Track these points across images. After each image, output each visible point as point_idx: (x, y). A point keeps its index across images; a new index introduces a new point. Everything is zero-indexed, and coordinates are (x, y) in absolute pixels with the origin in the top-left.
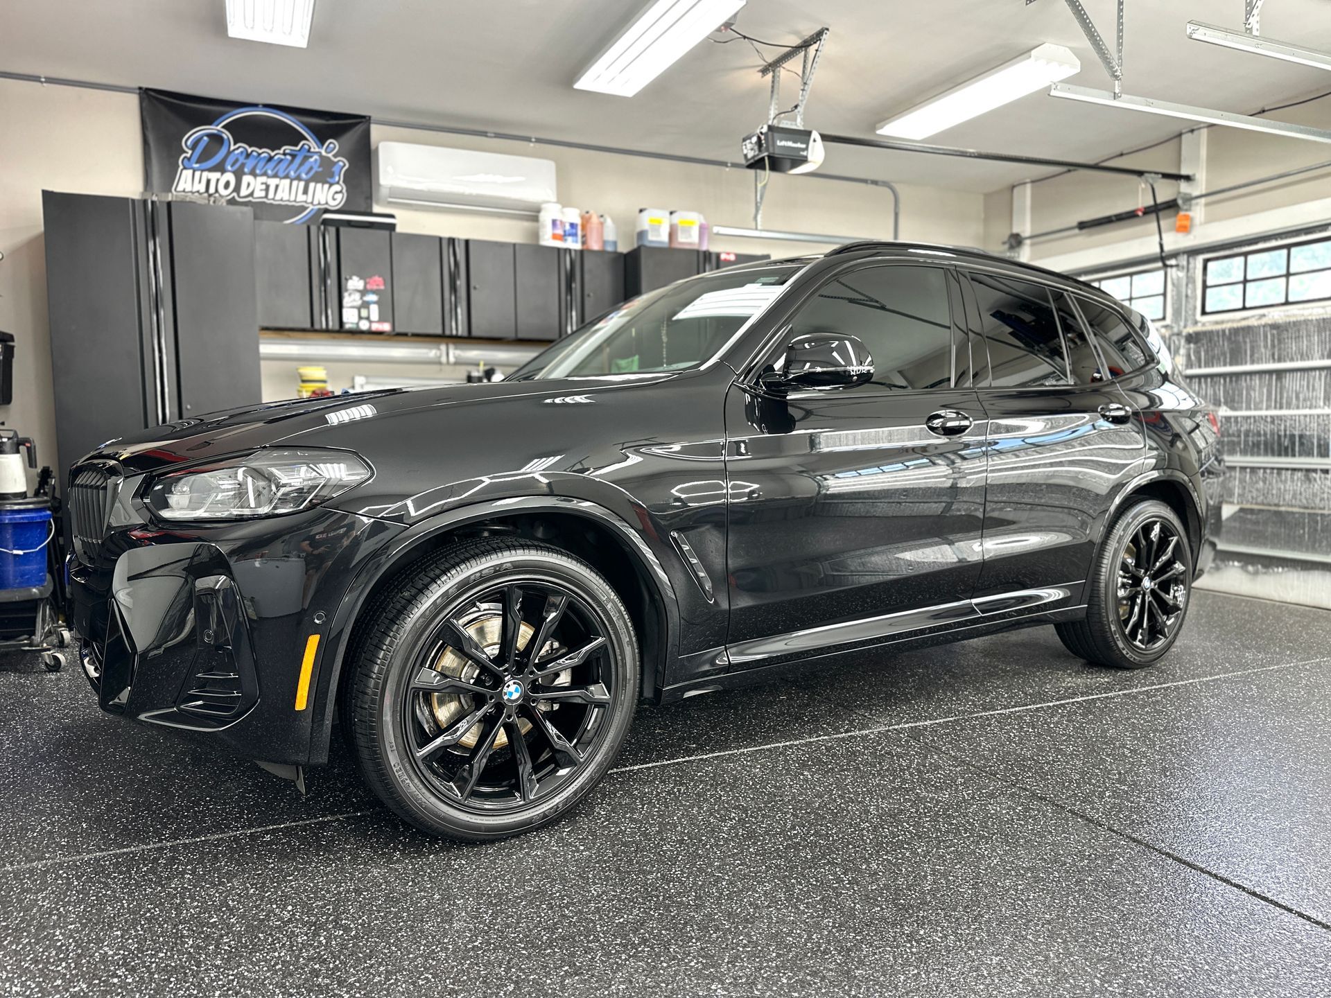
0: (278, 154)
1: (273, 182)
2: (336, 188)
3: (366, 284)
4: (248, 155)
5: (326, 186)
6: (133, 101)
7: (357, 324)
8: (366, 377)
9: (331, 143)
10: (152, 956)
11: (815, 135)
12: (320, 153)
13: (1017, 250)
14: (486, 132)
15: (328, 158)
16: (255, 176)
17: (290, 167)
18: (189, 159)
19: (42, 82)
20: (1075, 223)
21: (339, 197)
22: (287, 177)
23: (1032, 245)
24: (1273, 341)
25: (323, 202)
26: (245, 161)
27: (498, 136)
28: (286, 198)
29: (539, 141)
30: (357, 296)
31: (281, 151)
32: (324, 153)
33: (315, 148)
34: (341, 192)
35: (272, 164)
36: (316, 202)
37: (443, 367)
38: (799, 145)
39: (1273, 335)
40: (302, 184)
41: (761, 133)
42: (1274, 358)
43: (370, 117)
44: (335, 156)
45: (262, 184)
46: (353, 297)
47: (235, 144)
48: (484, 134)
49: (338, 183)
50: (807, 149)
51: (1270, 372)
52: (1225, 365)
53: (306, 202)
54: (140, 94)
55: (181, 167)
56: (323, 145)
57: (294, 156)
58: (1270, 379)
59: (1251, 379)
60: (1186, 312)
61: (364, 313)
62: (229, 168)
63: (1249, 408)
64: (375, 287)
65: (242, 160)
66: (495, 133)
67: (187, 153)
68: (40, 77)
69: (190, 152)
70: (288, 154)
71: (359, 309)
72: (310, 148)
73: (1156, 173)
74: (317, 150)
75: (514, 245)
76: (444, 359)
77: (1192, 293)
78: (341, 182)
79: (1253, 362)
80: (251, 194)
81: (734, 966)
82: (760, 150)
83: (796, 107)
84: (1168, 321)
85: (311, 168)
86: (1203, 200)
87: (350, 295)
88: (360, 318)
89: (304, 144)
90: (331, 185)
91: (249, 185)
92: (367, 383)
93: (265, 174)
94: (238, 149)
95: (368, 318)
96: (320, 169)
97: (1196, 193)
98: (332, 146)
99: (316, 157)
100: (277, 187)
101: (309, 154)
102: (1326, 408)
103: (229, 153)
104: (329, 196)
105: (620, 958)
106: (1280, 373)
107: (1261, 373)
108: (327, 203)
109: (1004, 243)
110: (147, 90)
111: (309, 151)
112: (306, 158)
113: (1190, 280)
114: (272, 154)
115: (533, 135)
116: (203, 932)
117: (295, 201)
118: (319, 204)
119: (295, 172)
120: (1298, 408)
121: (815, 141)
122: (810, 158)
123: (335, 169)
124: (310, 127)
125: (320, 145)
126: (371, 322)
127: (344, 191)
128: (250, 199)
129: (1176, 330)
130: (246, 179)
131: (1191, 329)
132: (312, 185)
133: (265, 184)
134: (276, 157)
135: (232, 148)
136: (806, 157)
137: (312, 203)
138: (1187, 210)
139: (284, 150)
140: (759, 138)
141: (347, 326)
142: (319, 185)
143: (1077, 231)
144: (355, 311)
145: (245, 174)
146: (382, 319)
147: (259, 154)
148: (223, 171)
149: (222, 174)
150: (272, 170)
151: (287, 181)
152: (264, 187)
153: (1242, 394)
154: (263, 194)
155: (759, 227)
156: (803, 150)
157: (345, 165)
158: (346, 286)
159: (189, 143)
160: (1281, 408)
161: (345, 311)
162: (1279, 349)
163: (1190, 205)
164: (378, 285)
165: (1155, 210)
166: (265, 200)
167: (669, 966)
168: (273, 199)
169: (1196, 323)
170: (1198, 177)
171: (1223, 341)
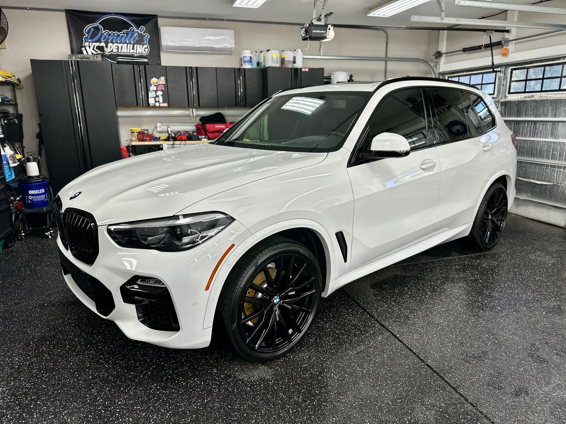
0: (121, 34)
1: (120, 45)
2: (146, 46)
3: (157, 88)
4: (110, 35)
5: (141, 46)
6: (63, 14)
7: (155, 104)
8: (161, 123)
9: (142, 27)
10: (56, 351)
11: (330, 26)
12: (138, 32)
13: (439, 58)
14: (206, 18)
15: (142, 34)
16: (113, 43)
17: (126, 39)
18: (87, 38)
19: (28, 10)
20: (461, 49)
21: (147, 50)
22: (125, 43)
23: (446, 56)
24: (534, 107)
25: (140, 52)
26: (108, 37)
27: (210, 19)
28: (126, 52)
29: (228, 20)
30: (154, 92)
31: (123, 32)
32: (139, 32)
33: (135, 30)
34: (147, 48)
35: (119, 38)
36: (138, 53)
37: (191, 118)
38: (322, 32)
39: (534, 105)
40: (132, 45)
41: (306, 27)
42: (533, 116)
43: (157, 15)
44: (144, 33)
45: (116, 46)
46: (152, 93)
47: (104, 31)
48: (205, 19)
49: (146, 44)
50: (326, 33)
51: (532, 121)
52: (515, 117)
53: (134, 53)
54: (66, 12)
55: (84, 41)
56: (139, 29)
57: (127, 34)
58: (532, 124)
59: (524, 124)
60: (502, 92)
61: (157, 99)
62: (103, 41)
63: (522, 136)
64: (161, 89)
65: (107, 37)
66: (209, 19)
67: (86, 35)
68: (27, 8)
69: (87, 35)
70: (125, 33)
71: (155, 98)
72: (134, 30)
73: (492, 30)
74: (137, 31)
75: (216, 68)
76: (191, 115)
77: (505, 83)
78: (147, 44)
79: (525, 116)
80: (112, 51)
81: (223, 363)
82: (306, 34)
83: (321, 15)
84: (495, 96)
85: (135, 39)
86: (514, 42)
87: (151, 92)
88: (156, 101)
89: (131, 29)
90: (143, 45)
91: (111, 47)
92: (162, 125)
93: (117, 42)
94: (105, 32)
95: (158, 102)
96: (139, 39)
97: (511, 39)
98: (142, 28)
99: (136, 34)
100: (122, 47)
101: (133, 33)
102: (551, 138)
103: (102, 34)
104: (142, 50)
105: (191, 359)
106: (535, 122)
107: (528, 121)
108: (142, 53)
109: (434, 55)
110: (69, 10)
111: (133, 31)
112: (132, 35)
113: (505, 78)
114: (119, 34)
115: (226, 18)
116: (72, 344)
117: (129, 53)
118: (139, 53)
119: (128, 41)
120: (541, 138)
121: (329, 29)
122: (327, 37)
123: (145, 38)
124: (133, 21)
125: (138, 29)
126: (160, 103)
127: (149, 47)
128: (112, 53)
129: (497, 99)
130: (110, 45)
131: (503, 100)
132: (136, 46)
133: (117, 46)
134: (120, 35)
135: (103, 32)
136: (326, 36)
137: (136, 53)
138: (506, 46)
139: (124, 32)
140: (305, 29)
141: (151, 105)
142: (139, 46)
143: (462, 52)
144: (154, 99)
145: (109, 43)
146: (164, 102)
147: (114, 34)
148: (100, 42)
149: (100, 43)
150: (120, 41)
151: (126, 44)
152: (117, 48)
153: (520, 130)
154: (117, 50)
155: (321, 55)
156: (324, 33)
157: (148, 36)
158: (150, 89)
159: (86, 31)
160: (534, 137)
161: (149, 99)
162: (536, 112)
163: (508, 44)
164: (162, 88)
165: (491, 46)
166: (118, 53)
167: (204, 362)
168: (121, 52)
169: (506, 97)
170: (512, 31)
171: (515, 106)
